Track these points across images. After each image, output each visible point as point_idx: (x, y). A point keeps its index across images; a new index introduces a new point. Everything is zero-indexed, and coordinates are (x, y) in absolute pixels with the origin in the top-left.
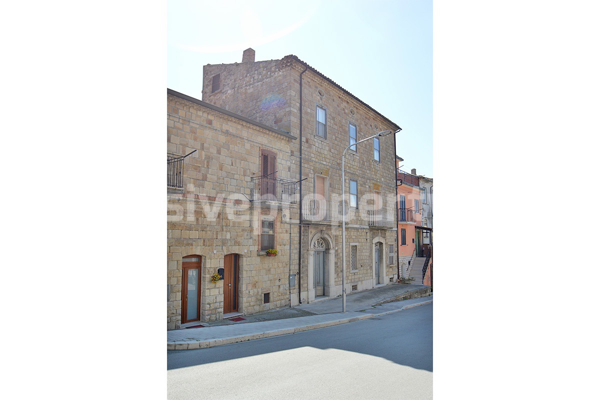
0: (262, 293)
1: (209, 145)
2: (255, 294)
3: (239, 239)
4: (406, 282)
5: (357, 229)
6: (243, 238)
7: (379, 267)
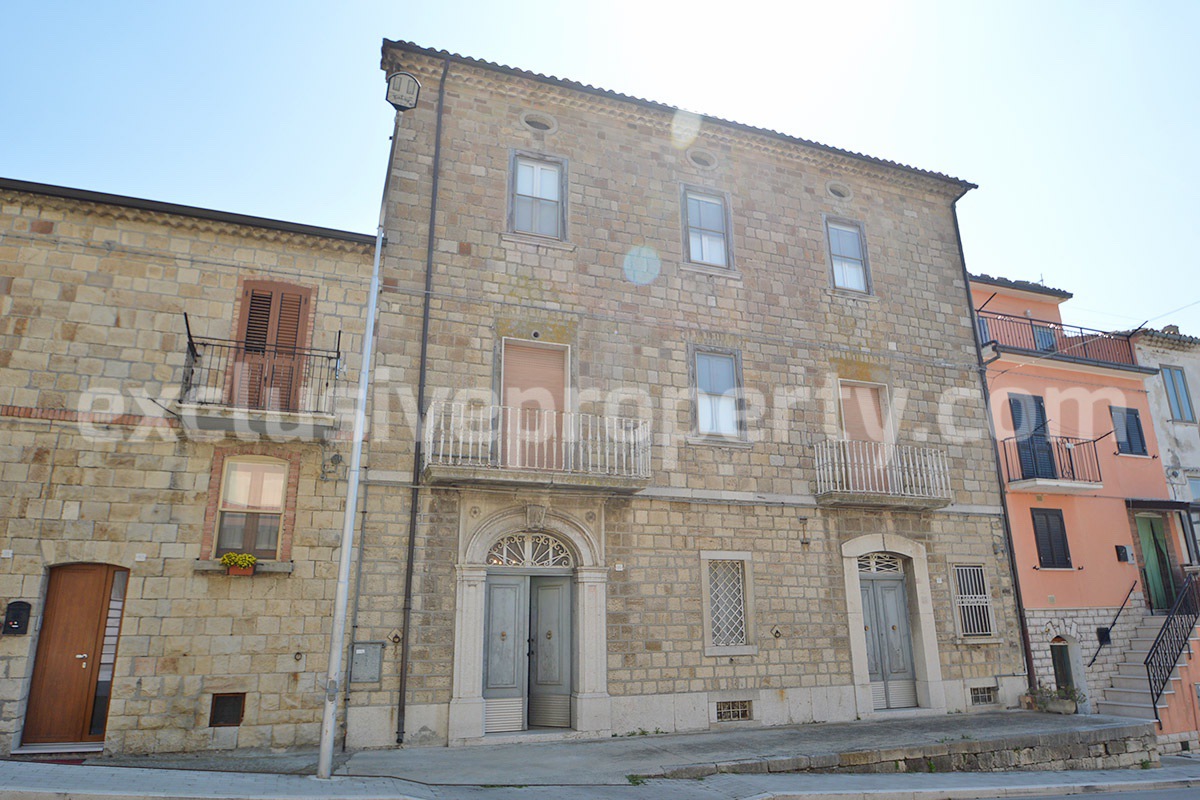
0: (203, 692)
1: (34, 280)
2: (167, 691)
3: (116, 523)
4: (1051, 707)
5: (746, 507)
6: (134, 519)
7: (910, 646)
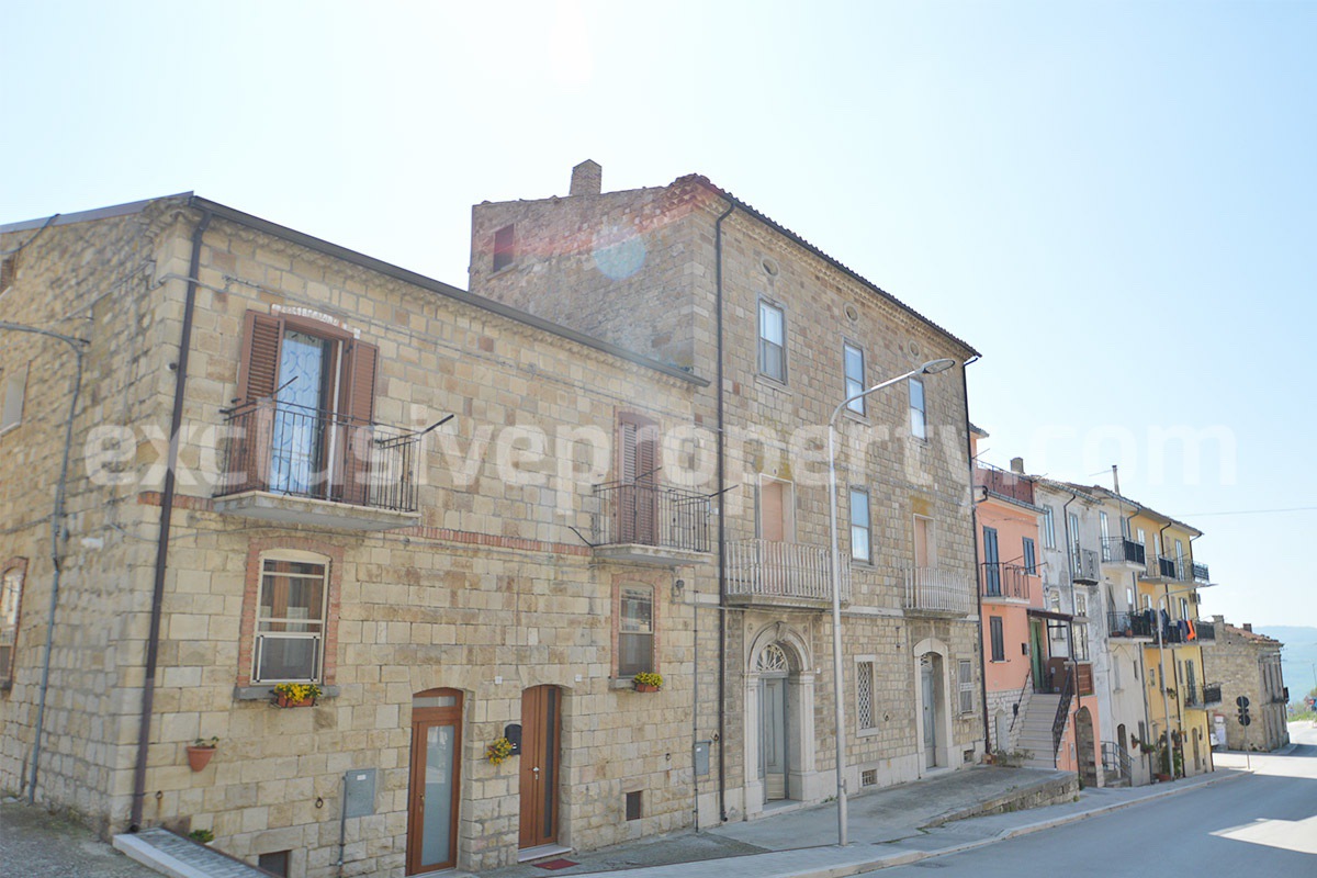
0: (621, 793)
1: (487, 401)
2: (603, 795)
3: (561, 647)
4: (1009, 763)
5: (872, 618)
6: (571, 643)
7: (933, 722)
